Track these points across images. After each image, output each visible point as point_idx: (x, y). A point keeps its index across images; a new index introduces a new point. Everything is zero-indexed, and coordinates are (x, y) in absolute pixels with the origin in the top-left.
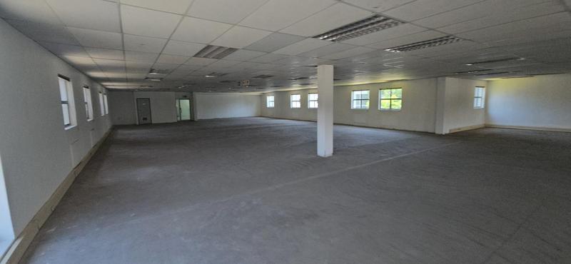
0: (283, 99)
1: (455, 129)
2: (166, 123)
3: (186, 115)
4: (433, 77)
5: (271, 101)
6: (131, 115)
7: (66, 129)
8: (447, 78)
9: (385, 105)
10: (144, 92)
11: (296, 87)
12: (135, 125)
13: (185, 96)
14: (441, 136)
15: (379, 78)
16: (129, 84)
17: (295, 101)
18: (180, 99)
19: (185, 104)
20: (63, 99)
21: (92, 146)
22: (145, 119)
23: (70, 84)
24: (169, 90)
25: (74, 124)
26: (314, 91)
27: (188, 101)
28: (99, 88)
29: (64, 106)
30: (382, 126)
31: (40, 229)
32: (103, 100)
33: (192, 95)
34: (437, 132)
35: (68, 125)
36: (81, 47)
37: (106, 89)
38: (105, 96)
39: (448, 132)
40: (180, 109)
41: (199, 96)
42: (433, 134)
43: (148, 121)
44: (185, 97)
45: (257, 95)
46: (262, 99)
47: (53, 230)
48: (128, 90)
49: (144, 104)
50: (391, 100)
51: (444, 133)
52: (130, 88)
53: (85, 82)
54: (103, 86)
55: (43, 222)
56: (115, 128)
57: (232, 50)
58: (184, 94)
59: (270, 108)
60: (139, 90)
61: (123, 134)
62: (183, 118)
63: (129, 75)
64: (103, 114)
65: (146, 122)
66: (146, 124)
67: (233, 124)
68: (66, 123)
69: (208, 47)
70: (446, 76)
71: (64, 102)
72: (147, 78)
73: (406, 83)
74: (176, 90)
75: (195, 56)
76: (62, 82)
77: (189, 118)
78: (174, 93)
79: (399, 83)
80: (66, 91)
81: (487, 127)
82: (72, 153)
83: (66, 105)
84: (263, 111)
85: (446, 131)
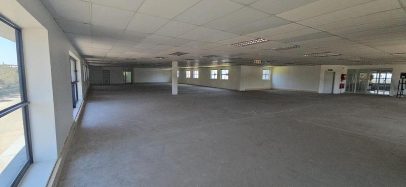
1: (249, 89)
3: (129, 80)
10: (107, 67)
12: (101, 84)
18: (125, 71)
19: (129, 74)
22: (106, 81)
27: (130, 72)
30: (221, 88)
33: (132, 69)
34: (238, 90)
37: (89, 65)
38: (88, 69)
39: (244, 90)
40: (126, 77)
41: (136, 70)
43: (108, 82)
44: (128, 71)
49: (106, 73)
51: (241, 90)
58: (129, 69)
60: (105, 66)
61: (95, 87)
62: (127, 82)
65: (106, 83)
73: (230, 67)
77: (130, 82)
78: (122, 68)
81: (271, 89)
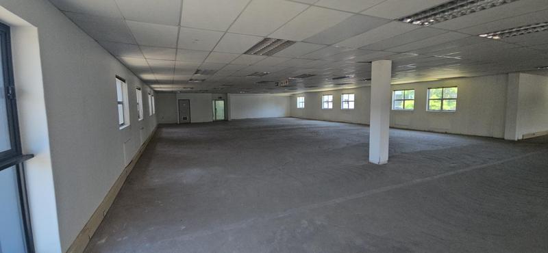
0: (313, 100)
1: (529, 135)
2: (204, 123)
3: (220, 115)
4: (503, 73)
5: (301, 102)
6: (173, 115)
7: (121, 128)
8: (521, 74)
9: (434, 105)
10: (186, 94)
11: (329, 87)
12: (177, 124)
13: (221, 98)
14: (513, 142)
15: (429, 76)
16: (174, 86)
17: (327, 102)
18: (215, 100)
19: (221, 104)
20: (120, 100)
21: (142, 144)
22: (185, 118)
23: (125, 85)
24: (207, 91)
25: (128, 123)
26: (349, 91)
27: (223, 102)
28: (148, 90)
29: (120, 106)
30: (431, 130)
31: (91, 240)
32: (151, 101)
33: (227, 96)
34: (507, 137)
35: (122, 124)
36: (137, 46)
37: (154, 90)
38: (153, 98)
39: (520, 138)
40: (216, 109)
41: (233, 98)
42: (502, 140)
43: (187, 121)
45: (287, 96)
46: (292, 100)
47: (103, 241)
48: (172, 92)
49: (185, 105)
50: (443, 100)
51: (516, 139)
52: (173, 89)
53: (137, 84)
54: (151, 88)
55: (94, 229)
56: (160, 126)
57: (289, 43)
58: (220, 95)
59: (300, 109)
60: (181, 92)
61: (166, 133)
62: (218, 118)
63: (177, 77)
64: (151, 114)
65: (185, 121)
66: (186, 123)
67: (265, 124)
68: (120, 123)
69: (266, 40)
70: (519, 72)
71: (119, 103)
72: (191, 80)
73: (463, 80)
74: (214, 91)
75: (245, 53)
76: (118, 82)
77: (223, 118)
78: (211, 94)
79: (453, 81)
80: (122, 92)
82: (124, 152)
83: (121, 105)
84: (293, 112)
85: (518, 136)
